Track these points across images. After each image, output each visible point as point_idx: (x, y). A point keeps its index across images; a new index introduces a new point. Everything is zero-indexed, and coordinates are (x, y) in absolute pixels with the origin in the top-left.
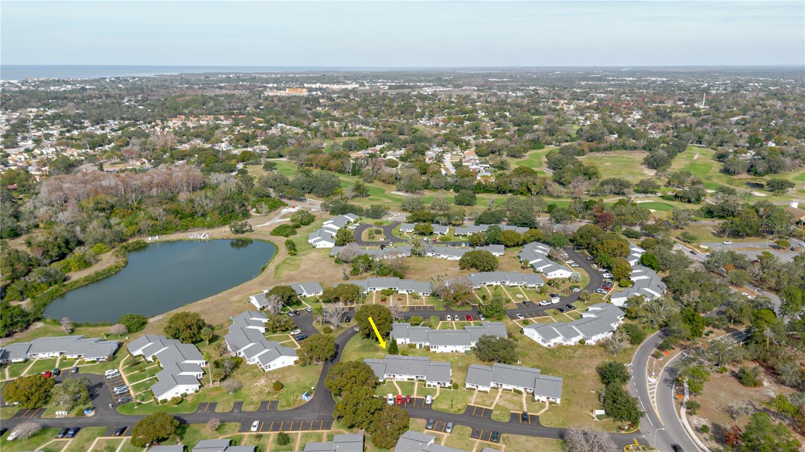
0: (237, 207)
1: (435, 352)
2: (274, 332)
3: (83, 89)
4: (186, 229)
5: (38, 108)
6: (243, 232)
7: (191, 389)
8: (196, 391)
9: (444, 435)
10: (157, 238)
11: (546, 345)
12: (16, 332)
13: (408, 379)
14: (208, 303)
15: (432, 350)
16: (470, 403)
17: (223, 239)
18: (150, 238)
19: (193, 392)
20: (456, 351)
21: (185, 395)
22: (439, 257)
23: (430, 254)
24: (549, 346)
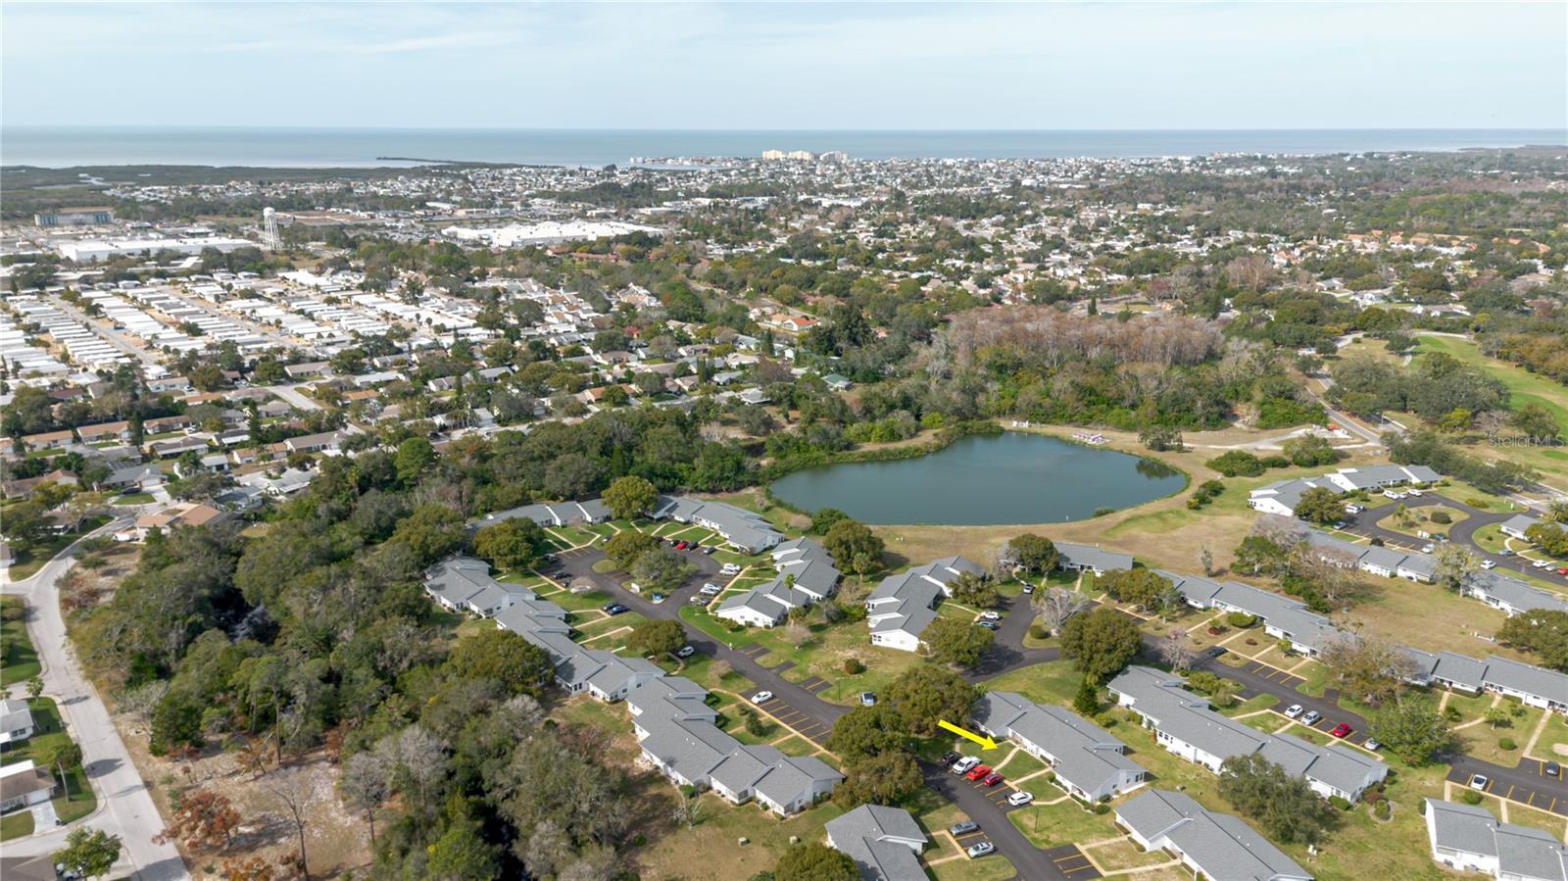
0: (1199, 404)
1: (1163, 747)
2: (964, 602)
3: (1273, 174)
4: (1086, 422)
5: (1155, 203)
6: (1163, 449)
7: (763, 620)
8: (767, 627)
9: (955, 852)
10: (1026, 425)
11: (1439, 857)
12: (722, 491)
13: (1042, 757)
14: (952, 532)
15: (1161, 740)
16: (1082, 844)
17: (1122, 452)
18: (1015, 423)
19: (762, 625)
20: (1207, 765)
21: (750, 625)
22: (1494, 605)
23: (1479, 593)
24: (1450, 864)
